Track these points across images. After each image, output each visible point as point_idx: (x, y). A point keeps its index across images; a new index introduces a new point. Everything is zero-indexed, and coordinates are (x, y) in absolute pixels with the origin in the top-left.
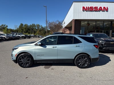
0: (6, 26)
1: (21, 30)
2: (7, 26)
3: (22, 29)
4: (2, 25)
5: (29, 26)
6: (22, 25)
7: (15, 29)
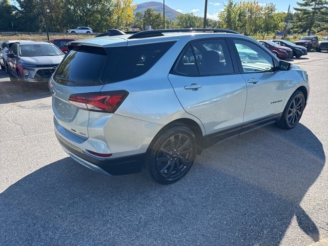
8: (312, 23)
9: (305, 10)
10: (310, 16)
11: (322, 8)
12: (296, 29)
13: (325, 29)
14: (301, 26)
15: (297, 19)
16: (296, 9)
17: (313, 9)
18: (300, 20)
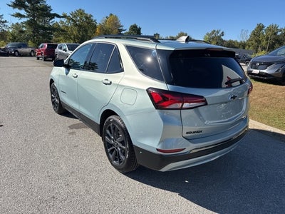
0: (220, 33)
1: (253, 42)
2: (223, 34)
3: (256, 41)
4: (213, 32)
5: (281, 31)
6: (260, 27)
7: (239, 41)
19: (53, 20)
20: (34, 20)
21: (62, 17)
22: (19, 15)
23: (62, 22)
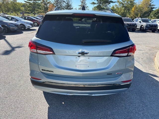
8: (34, 9)
9: (29, 3)
10: (33, 6)
11: (37, 3)
12: (28, 11)
13: (40, 12)
14: (30, 10)
15: (27, 7)
16: (25, 2)
17: (33, 2)
18: (29, 7)
19: (110, 4)
20: (100, 5)
21: (115, 2)
22: (94, 3)
23: (116, 5)
